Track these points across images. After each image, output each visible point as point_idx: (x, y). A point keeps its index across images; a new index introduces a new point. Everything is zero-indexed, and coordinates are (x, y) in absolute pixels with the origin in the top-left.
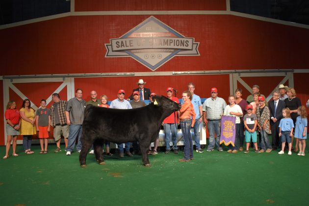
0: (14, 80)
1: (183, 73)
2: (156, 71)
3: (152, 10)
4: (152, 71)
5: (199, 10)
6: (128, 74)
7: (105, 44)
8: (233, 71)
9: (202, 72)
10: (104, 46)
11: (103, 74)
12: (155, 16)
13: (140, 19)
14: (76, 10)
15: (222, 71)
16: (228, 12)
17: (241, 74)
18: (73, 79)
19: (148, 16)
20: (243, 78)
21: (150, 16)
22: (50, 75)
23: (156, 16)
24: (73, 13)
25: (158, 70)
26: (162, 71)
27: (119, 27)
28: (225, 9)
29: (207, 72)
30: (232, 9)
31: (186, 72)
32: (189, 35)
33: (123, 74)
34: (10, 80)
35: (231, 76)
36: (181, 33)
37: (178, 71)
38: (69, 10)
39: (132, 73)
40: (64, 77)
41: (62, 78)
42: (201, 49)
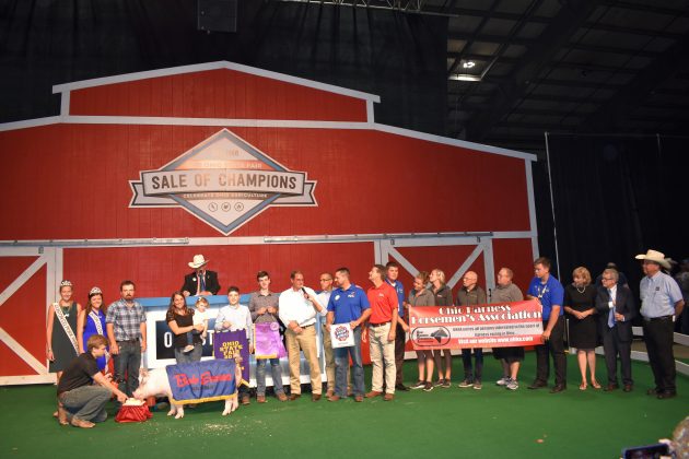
1: (285, 239)
2: (232, 235)
3: (225, 117)
4: (224, 236)
5: (317, 119)
7: (130, 182)
8: (381, 235)
9: (322, 237)
10: (128, 185)
11: (124, 241)
12: (231, 128)
13: (201, 134)
14: (73, 112)
15: (360, 236)
16: (370, 124)
17: (396, 241)
18: (60, 252)
19: (217, 129)
20: (400, 250)
21: (221, 128)
22: (13, 241)
23: (234, 129)
24: (65, 117)
25: (236, 234)
26: (243, 235)
27: (159, 148)
28: (364, 119)
29: (330, 237)
30: (377, 121)
31: (291, 238)
32: (297, 166)
33: (164, 240)
35: (377, 244)
36: (280, 162)
37: (276, 235)
38: (57, 112)
39: (184, 240)
40: (41, 246)
41: (37, 249)
42: (319, 193)
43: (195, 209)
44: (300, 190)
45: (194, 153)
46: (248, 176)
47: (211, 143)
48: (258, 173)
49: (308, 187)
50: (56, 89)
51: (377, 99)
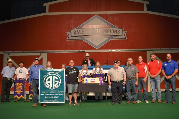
0: (10, 54)
1: (116, 50)
2: (99, 49)
3: (97, 11)
4: (96, 49)
5: (126, 10)
6: (81, 51)
7: (67, 32)
8: (149, 49)
9: (129, 50)
10: (66, 33)
11: (65, 51)
13: (89, 17)
14: (50, 11)
15: (142, 49)
16: (145, 11)
17: (154, 51)
18: (46, 54)
19: (94, 15)
21: (95, 14)
22: (33, 51)
23: (99, 15)
24: (47, 13)
25: (100, 49)
26: (103, 49)
27: (75, 22)
28: (143, 10)
29: (131, 50)
30: (148, 10)
31: (118, 50)
32: (120, 27)
33: (77, 51)
34: (8, 54)
35: (147, 52)
36: (115, 25)
37: (113, 49)
38: (45, 12)
39: (84, 51)
40: (41, 52)
41: (40, 53)
42: (127, 35)
43: (87, 41)
44: (121, 34)
45: (87, 23)
46: (104, 30)
47: (92, 19)
48: (107, 29)
49: (124, 33)
50: (45, 5)
51: (148, 3)
